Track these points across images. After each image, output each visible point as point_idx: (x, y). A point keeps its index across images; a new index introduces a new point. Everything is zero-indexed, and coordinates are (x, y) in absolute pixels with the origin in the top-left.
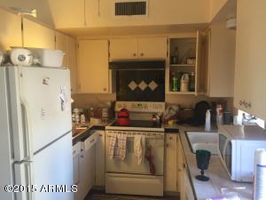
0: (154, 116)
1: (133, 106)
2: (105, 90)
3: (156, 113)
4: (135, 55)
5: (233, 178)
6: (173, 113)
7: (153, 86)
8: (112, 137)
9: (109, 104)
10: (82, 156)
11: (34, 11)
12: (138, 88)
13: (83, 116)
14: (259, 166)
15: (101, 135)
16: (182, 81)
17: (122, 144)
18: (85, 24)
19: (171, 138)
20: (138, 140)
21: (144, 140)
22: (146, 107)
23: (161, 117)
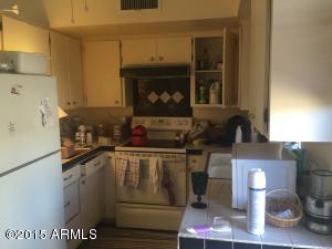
0: (178, 135)
1: (153, 123)
2: (117, 102)
3: (181, 131)
4: (152, 59)
5: (234, 206)
6: (201, 130)
7: (178, 97)
8: (123, 159)
9: (124, 119)
10: (83, 182)
11: (15, 7)
12: (159, 100)
13: (89, 135)
14: (252, 189)
15: (110, 158)
16: (211, 91)
17: (135, 169)
18: (73, 21)
19: (194, 161)
20: (153, 163)
21: (160, 163)
22: (169, 124)
23: (186, 136)
